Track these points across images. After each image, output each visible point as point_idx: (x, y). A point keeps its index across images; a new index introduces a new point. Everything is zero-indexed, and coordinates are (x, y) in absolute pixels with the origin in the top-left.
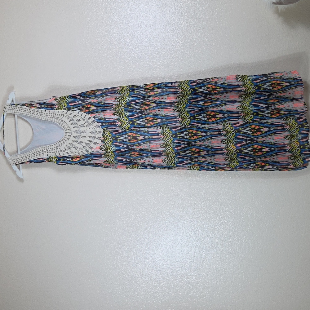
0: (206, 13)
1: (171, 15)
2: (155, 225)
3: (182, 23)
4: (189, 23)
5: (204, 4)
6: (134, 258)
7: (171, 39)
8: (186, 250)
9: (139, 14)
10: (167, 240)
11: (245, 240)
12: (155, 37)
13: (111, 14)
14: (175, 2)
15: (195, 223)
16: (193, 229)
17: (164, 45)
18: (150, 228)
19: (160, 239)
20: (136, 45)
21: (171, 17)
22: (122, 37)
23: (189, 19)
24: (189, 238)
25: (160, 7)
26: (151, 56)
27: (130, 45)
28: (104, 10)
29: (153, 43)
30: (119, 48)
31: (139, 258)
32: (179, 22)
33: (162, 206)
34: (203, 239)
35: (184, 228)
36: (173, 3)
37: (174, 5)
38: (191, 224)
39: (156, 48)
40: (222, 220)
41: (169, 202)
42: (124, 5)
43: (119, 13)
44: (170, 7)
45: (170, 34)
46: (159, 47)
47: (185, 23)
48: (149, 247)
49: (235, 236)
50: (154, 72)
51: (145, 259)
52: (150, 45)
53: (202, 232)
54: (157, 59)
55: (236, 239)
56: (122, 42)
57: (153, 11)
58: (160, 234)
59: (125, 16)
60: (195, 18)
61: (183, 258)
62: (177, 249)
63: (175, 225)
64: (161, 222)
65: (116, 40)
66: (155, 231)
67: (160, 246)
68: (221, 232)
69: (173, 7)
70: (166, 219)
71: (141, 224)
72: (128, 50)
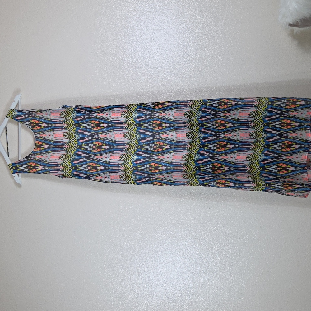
0: (220, 32)
1: (185, 31)
2: (154, 244)
3: (196, 39)
4: (203, 40)
5: (219, 22)
6: (130, 278)
7: (184, 55)
8: (185, 272)
9: (153, 28)
10: (166, 261)
11: (247, 265)
12: (167, 51)
13: (125, 26)
14: (190, 18)
15: (196, 244)
16: (194, 250)
17: (176, 60)
18: (149, 247)
19: (159, 259)
20: (147, 58)
21: (185, 33)
22: (134, 49)
23: (203, 36)
24: (189, 260)
25: (174, 22)
26: (162, 71)
27: (141, 58)
28: (118, 21)
29: (165, 58)
30: (130, 60)
31: (135, 278)
32: (193, 39)
33: (163, 225)
34: (204, 262)
35: (184, 249)
36: (188, 19)
37: (189, 21)
38: (192, 245)
39: (168, 63)
40: (224, 244)
41: (171, 221)
42: (138, 17)
43: (133, 25)
44: (184, 23)
45: (183, 49)
46: (170, 62)
47: (198, 40)
48: (147, 267)
49: (236, 260)
50: (164, 86)
51: (142, 279)
52: (162, 59)
53: (203, 254)
54: (168, 73)
55: (237, 264)
56: (134, 54)
57: (167, 26)
58: (159, 254)
59: (138, 29)
60: (209, 36)
61: (181, 280)
62: (176, 271)
63: (175, 245)
64: (161, 241)
65: (127, 52)
66: (155, 250)
67: (158, 266)
68: (222, 256)
69: (188, 23)
70: (167, 238)
71: (140, 242)
72: (139, 63)
